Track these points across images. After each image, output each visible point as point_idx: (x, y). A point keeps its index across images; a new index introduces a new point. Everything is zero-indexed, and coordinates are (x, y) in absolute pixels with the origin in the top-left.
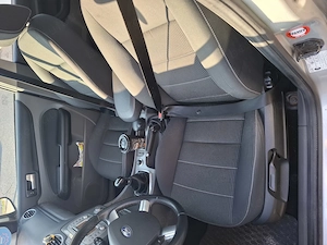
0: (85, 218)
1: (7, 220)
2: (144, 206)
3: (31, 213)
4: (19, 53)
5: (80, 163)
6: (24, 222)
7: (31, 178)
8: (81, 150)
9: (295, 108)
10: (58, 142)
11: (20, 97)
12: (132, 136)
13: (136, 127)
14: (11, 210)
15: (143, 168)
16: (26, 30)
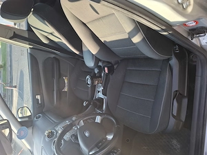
0: (68, 122)
1: (27, 119)
2: (98, 119)
3: (39, 117)
4: (29, 26)
5: (66, 89)
6: (36, 121)
7: (38, 97)
8: (66, 81)
9: (195, 63)
10: (53, 77)
11: (31, 51)
12: (94, 77)
13: (96, 71)
14: (29, 114)
15: (100, 95)
16: (31, 13)
